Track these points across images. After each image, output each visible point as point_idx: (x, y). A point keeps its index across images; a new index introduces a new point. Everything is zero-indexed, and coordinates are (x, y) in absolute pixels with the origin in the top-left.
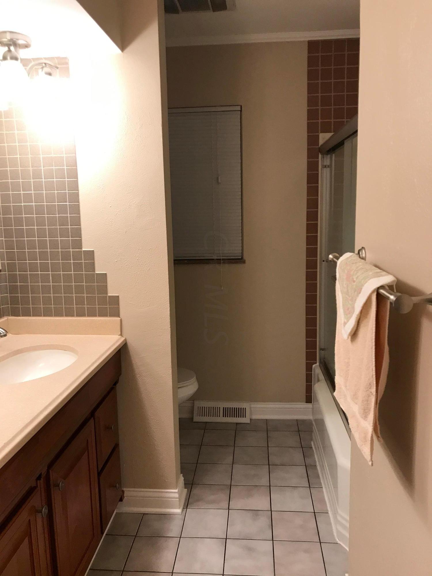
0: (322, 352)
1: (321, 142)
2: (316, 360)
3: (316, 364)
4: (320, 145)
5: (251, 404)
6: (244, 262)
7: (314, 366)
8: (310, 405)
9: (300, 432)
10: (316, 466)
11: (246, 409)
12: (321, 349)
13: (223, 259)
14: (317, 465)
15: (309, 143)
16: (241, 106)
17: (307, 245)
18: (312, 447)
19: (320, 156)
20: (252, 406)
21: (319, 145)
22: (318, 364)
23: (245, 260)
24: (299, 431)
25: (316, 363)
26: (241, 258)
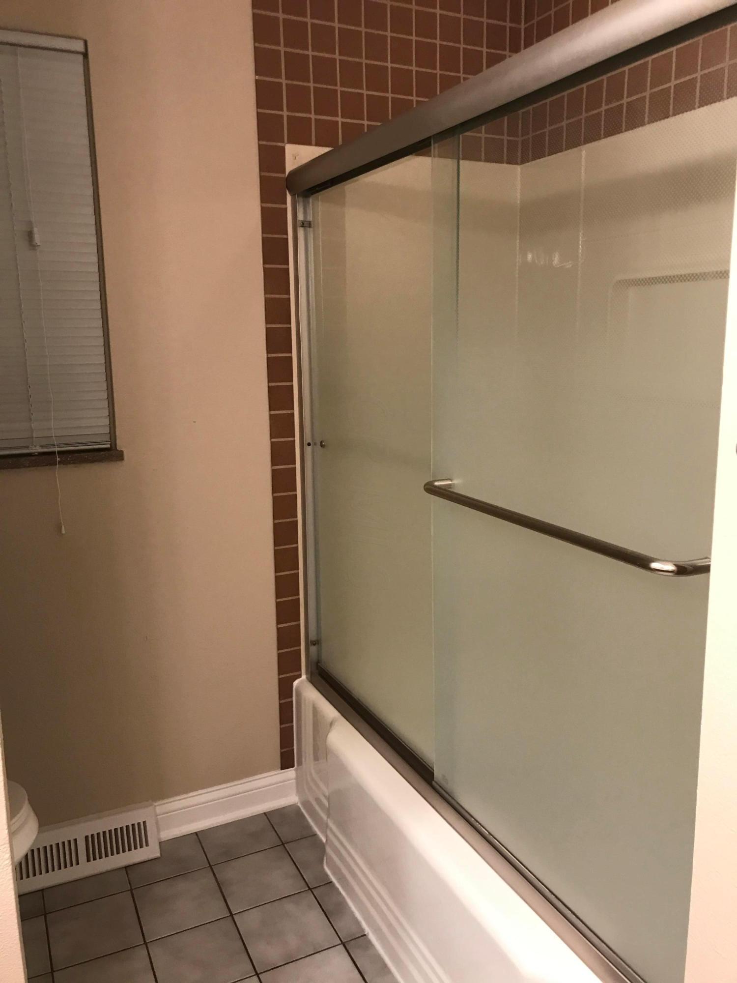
0: (313, 649)
1: (290, 166)
2: (300, 670)
3: (300, 679)
4: (288, 170)
5: (155, 806)
6: (120, 456)
7: (296, 683)
8: (291, 773)
9: (286, 845)
10: (365, 935)
11: (148, 824)
12: (309, 643)
13: (60, 453)
14: (366, 933)
15: (264, 165)
16: (86, 43)
17: (271, 409)
18: (331, 882)
19: (289, 198)
20: (159, 810)
21: (284, 172)
22: (304, 677)
23: (122, 452)
24: (283, 844)
25: (300, 676)
26: (109, 446)
